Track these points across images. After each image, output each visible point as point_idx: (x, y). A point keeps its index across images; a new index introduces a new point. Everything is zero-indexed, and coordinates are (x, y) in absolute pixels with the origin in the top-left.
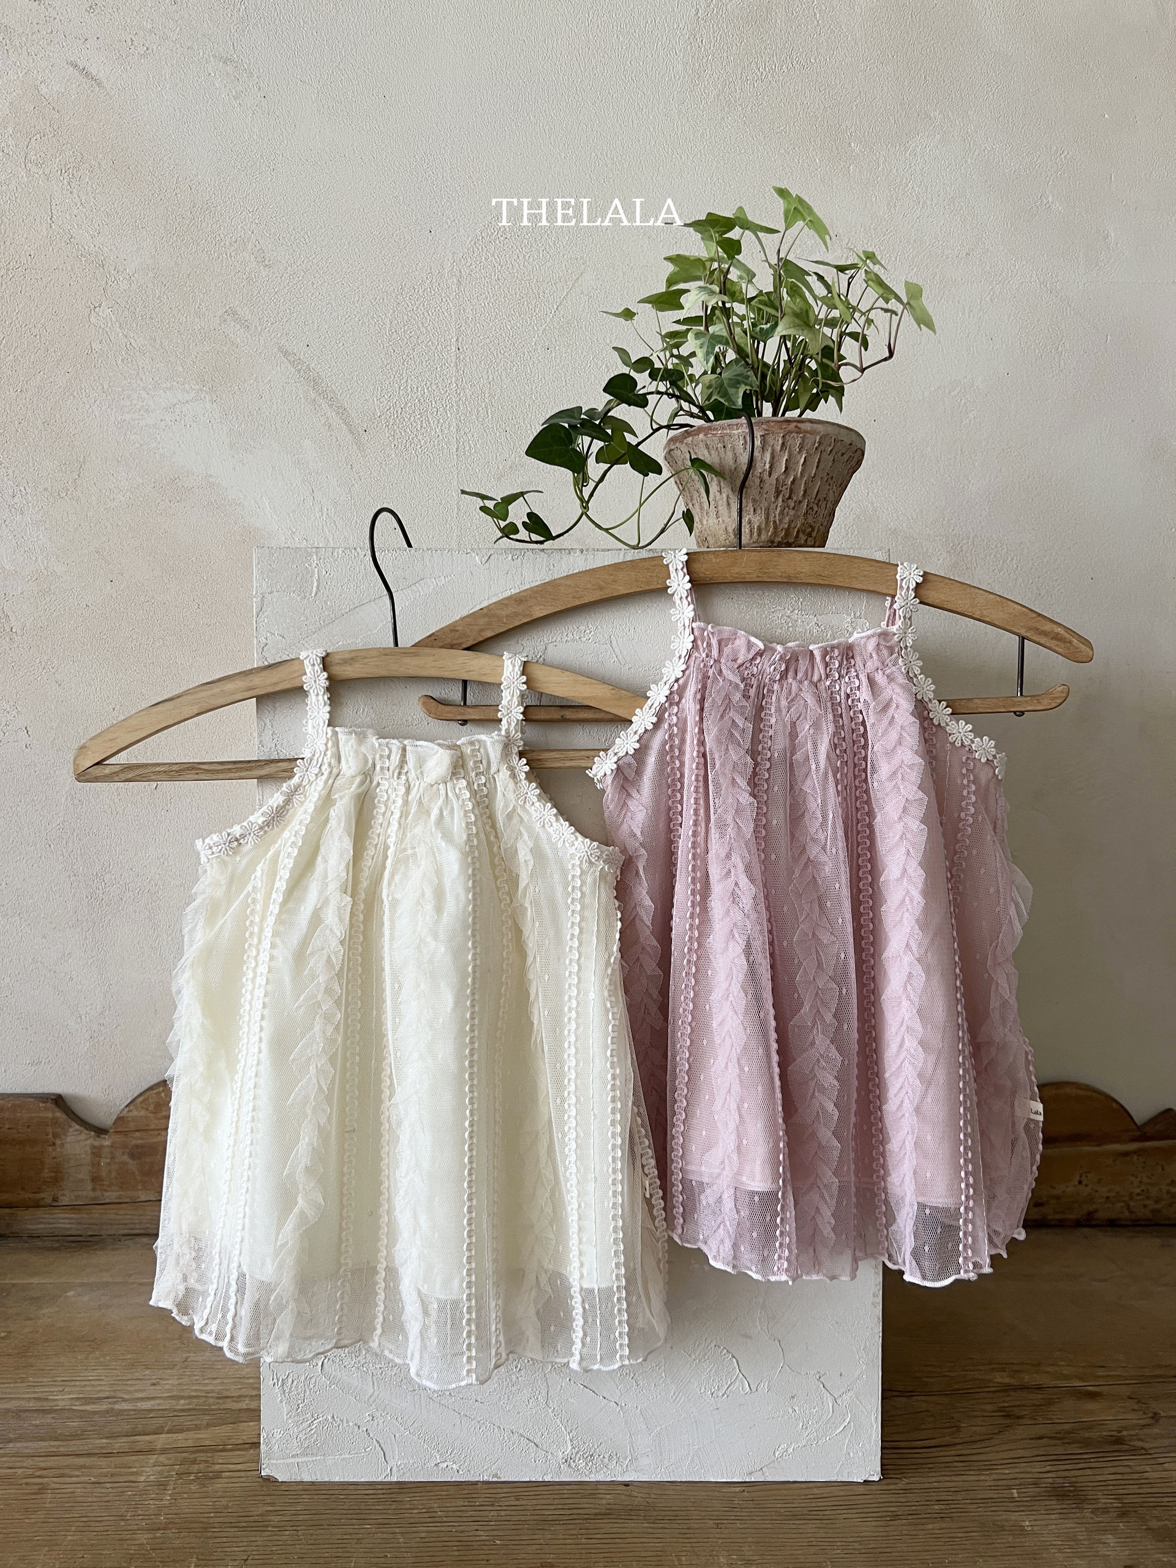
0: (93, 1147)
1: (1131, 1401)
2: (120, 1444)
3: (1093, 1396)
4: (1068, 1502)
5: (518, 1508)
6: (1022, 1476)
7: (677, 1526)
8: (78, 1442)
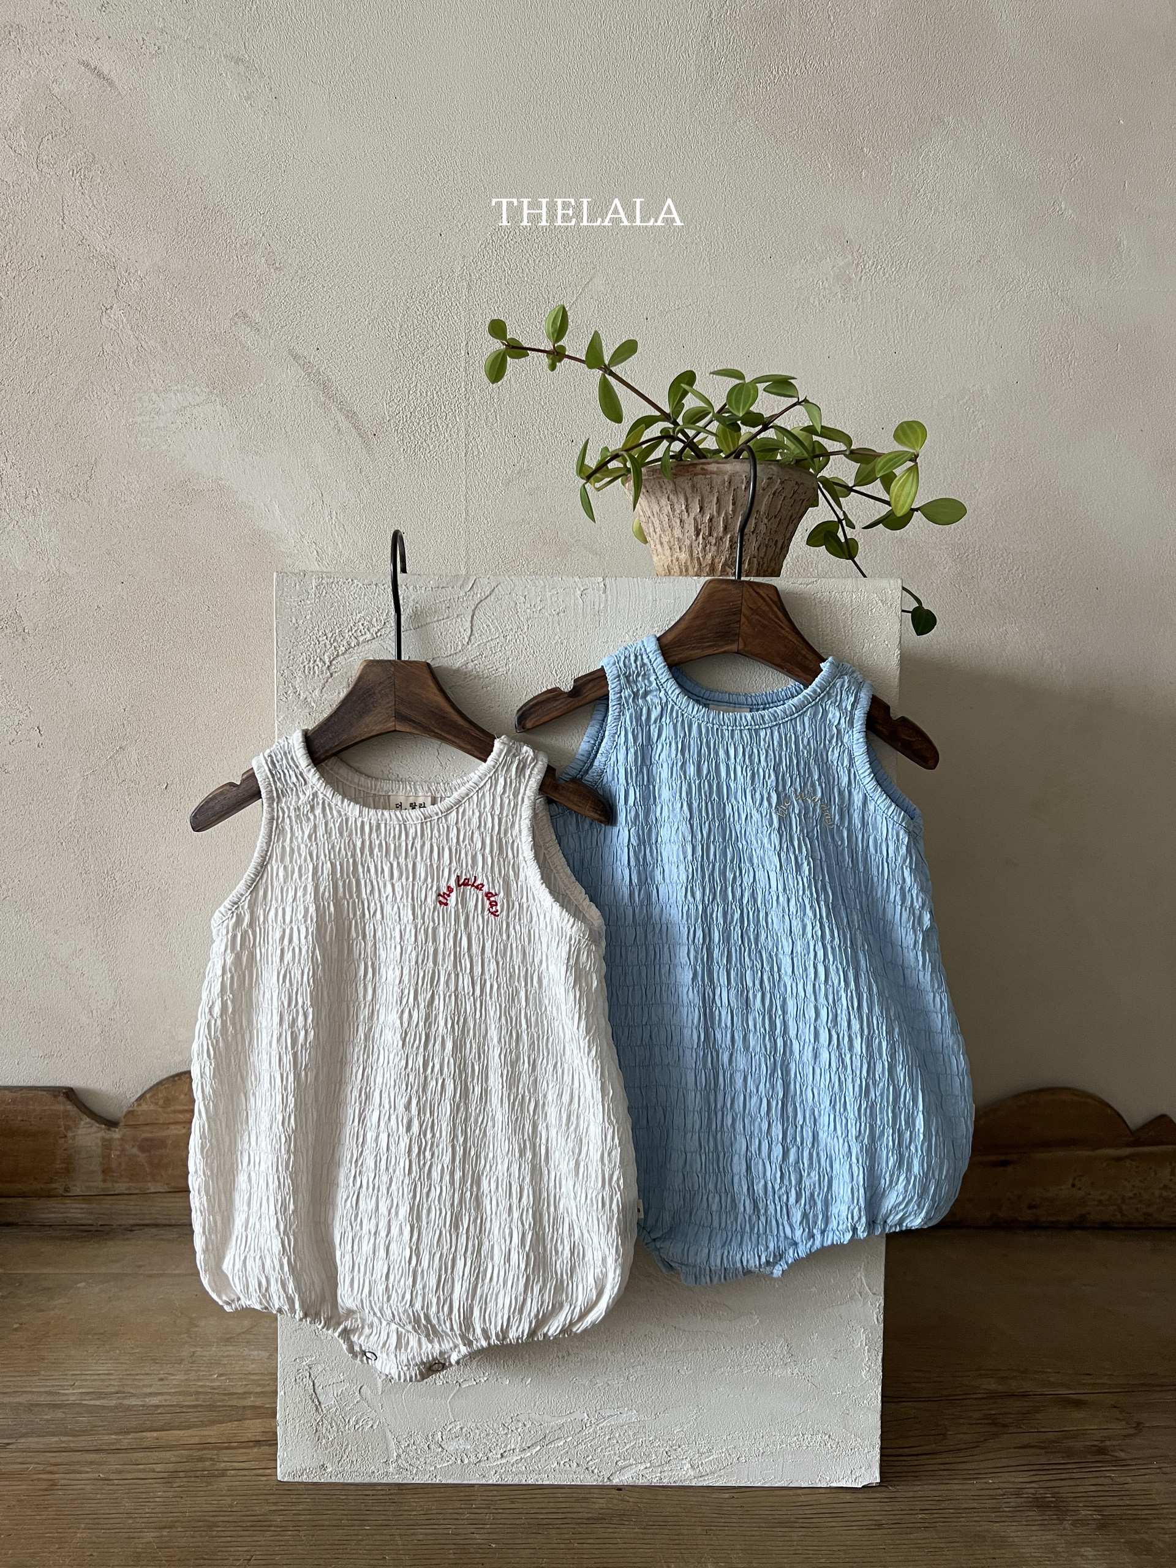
0: (103, 1139)
1: (1115, 1410)
2: (127, 1440)
3: (1078, 1404)
4: (1051, 1513)
5: (513, 1511)
6: (1005, 1485)
7: (666, 1532)
8: (89, 1438)
